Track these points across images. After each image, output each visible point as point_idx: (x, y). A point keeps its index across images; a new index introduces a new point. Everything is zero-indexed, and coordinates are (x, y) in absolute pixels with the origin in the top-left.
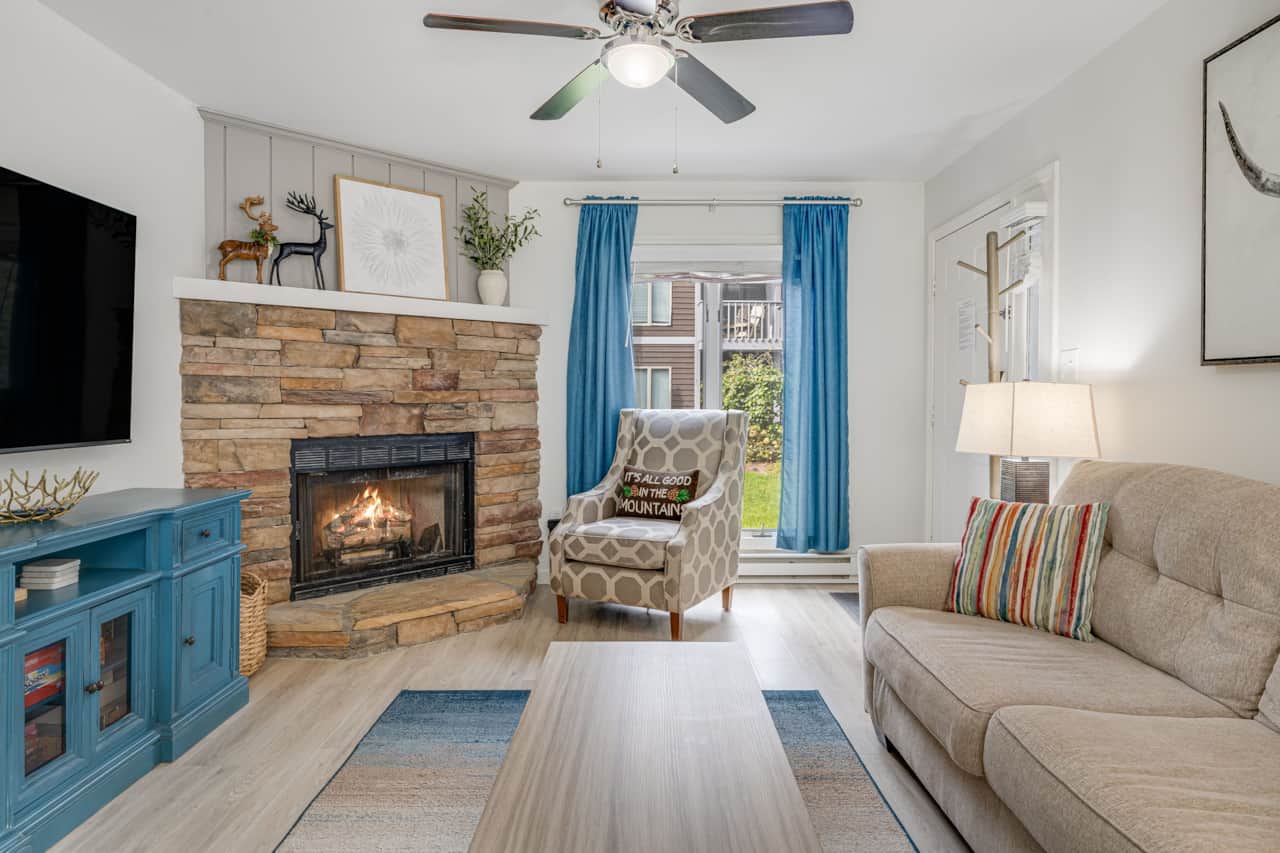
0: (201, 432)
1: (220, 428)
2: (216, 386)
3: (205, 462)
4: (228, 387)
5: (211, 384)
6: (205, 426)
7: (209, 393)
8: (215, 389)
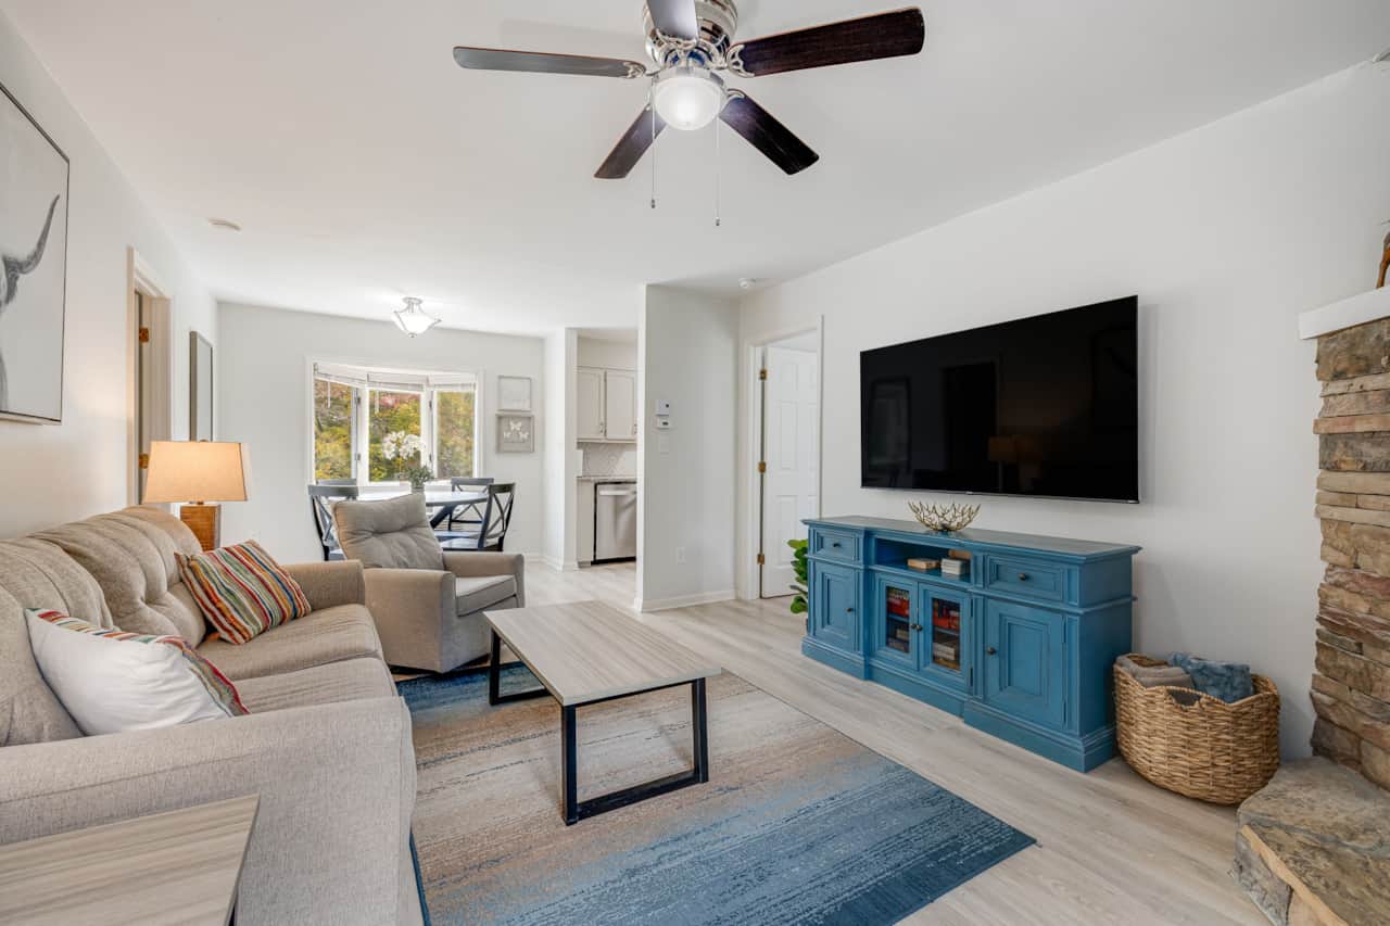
0: (1334, 509)
1: (1357, 507)
2: (1352, 448)
3: (1341, 551)
4: (1365, 447)
5: (1346, 445)
6: (1339, 502)
7: (1344, 457)
8: (1350, 452)
